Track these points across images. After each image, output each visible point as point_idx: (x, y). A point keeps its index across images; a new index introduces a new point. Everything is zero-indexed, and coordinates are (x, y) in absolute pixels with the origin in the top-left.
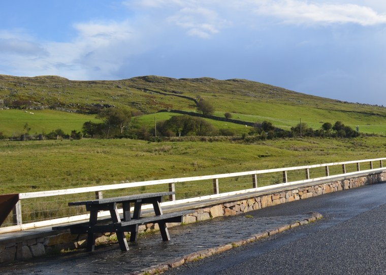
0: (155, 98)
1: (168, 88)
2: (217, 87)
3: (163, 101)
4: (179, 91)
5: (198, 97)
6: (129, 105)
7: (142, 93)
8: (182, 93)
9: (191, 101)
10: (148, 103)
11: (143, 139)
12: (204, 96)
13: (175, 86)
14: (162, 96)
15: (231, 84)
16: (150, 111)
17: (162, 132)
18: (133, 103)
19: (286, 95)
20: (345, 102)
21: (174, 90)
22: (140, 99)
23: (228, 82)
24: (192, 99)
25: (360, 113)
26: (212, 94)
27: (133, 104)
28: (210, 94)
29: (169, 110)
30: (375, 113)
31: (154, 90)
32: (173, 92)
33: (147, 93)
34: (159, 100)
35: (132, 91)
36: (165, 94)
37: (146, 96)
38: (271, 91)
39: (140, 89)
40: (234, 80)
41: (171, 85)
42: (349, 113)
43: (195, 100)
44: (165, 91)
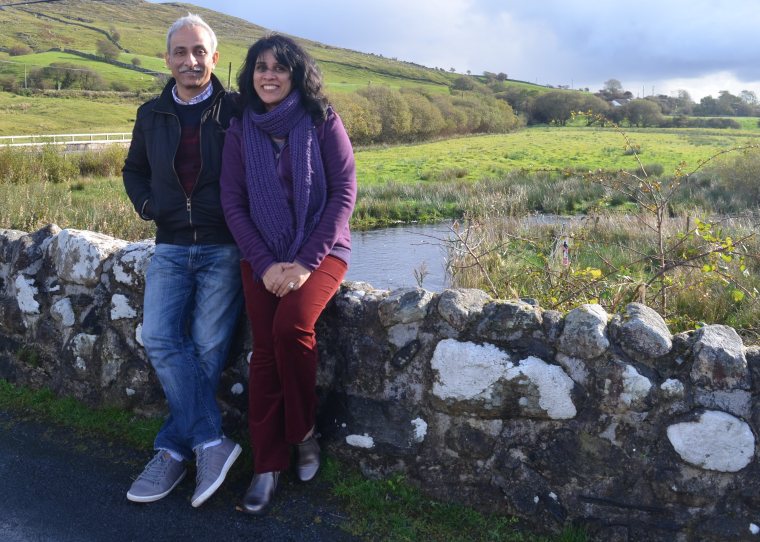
0: (51, 27)
1: (73, 14)
2: (145, 14)
3: (63, 33)
4: (88, 18)
5: (112, 29)
6: (13, 37)
7: (35, 19)
8: (91, 22)
9: (101, 35)
10: (40, 35)
11: (9, 91)
12: (122, 28)
13: (83, 10)
14: (62, 25)
15: (167, 11)
16: (41, 46)
17: (36, 82)
18: (20, 34)
19: (244, 31)
20: (327, 47)
21: (80, 16)
22: (30, 29)
23: (164, 7)
24: (103, 32)
25: (342, 64)
26: (136, 25)
27: (19, 36)
28: (130, 25)
29: (63, 49)
30: (362, 65)
31: (52, 16)
32: (79, 19)
33: (41, 21)
34: (56, 31)
35: (20, 16)
36: (67, 23)
37: (39, 25)
38: (223, 25)
39: (32, 13)
40: (173, 5)
41: (78, 9)
42: (326, 64)
43: (107, 34)
44: (68, 17)
